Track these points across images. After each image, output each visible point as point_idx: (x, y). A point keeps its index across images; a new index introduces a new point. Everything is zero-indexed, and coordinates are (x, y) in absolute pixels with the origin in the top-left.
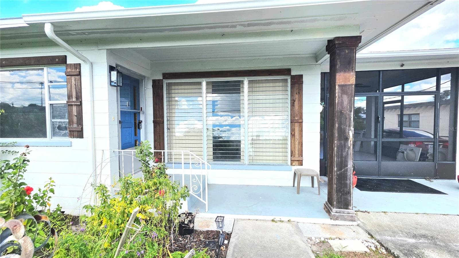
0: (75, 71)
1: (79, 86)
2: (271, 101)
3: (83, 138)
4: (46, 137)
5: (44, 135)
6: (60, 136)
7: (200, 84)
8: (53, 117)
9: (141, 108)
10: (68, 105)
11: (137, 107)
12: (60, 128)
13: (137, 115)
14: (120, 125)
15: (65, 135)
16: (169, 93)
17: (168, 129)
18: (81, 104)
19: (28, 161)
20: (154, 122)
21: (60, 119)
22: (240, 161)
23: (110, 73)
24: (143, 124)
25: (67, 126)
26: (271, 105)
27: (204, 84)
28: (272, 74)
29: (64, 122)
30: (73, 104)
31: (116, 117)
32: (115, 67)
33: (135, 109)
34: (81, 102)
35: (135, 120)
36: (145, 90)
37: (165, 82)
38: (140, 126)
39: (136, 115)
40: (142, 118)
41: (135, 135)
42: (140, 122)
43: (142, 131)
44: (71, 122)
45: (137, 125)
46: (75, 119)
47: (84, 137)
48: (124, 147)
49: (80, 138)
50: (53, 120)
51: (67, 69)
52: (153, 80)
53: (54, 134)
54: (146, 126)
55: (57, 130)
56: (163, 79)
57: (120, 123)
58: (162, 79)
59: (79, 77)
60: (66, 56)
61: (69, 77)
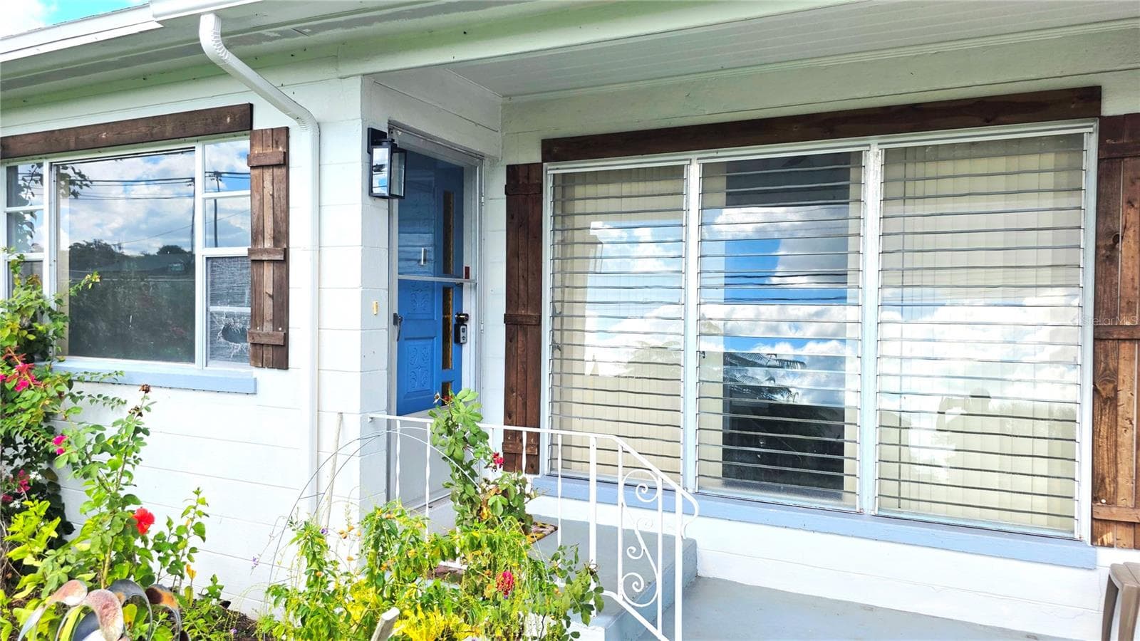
0: (274, 155)
1: (284, 202)
2: (998, 240)
3: (287, 368)
4: (193, 361)
5: (190, 356)
6: (227, 358)
7: (677, 173)
8: (214, 298)
9: (467, 269)
10: (253, 261)
11: (453, 269)
12: (228, 333)
13: (453, 295)
14: (396, 329)
15: (239, 357)
16: (563, 213)
17: (555, 347)
18: (285, 260)
19: (146, 432)
20: (508, 319)
21: (231, 304)
22: (839, 497)
23: (370, 152)
24: (471, 327)
25: (248, 327)
26: (998, 258)
27: (694, 173)
28: (1002, 119)
29: (240, 316)
30: (265, 257)
31: (384, 302)
32: (387, 131)
33: (446, 271)
34: (286, 252)
35: (446, 311)
36: (481, 204)
37: (552, 170)
38: (462, 334)
39: (449, 295)
40: (469, 306)
41: (445, 364)
42: (462, 320)
43: (468, 351)
44: (256, 317)
45: (452, 328)
46: (268, 305)
47: (289, 367)
48: (407, 404)
49: (279, 368)
50: (213, 309)
51: (252, 145)
52: (509, 167)
53: (214, 352)
54: (480, 333)
55: (222, 340)
56: (544, 160)
57: (395, 323)
58: (540, 161)
59: (283, 170)
60: (251, 106)
61: (257, 172)
